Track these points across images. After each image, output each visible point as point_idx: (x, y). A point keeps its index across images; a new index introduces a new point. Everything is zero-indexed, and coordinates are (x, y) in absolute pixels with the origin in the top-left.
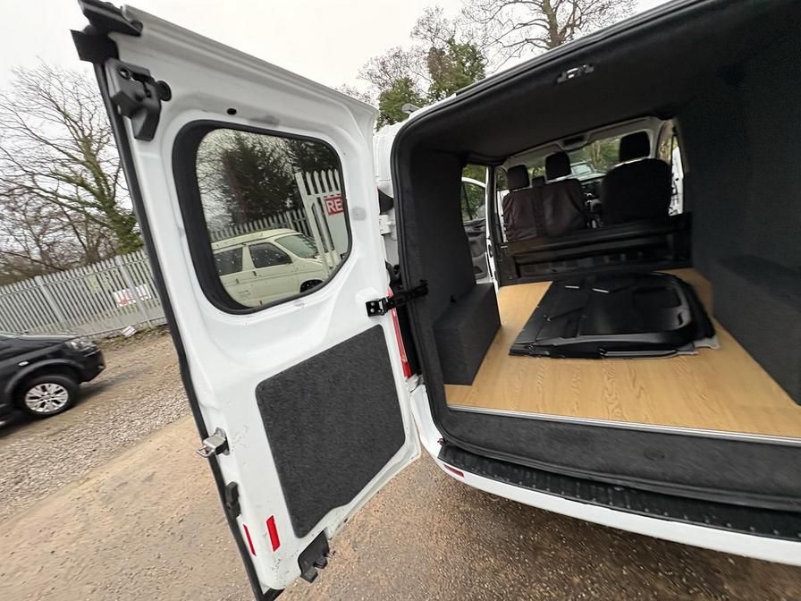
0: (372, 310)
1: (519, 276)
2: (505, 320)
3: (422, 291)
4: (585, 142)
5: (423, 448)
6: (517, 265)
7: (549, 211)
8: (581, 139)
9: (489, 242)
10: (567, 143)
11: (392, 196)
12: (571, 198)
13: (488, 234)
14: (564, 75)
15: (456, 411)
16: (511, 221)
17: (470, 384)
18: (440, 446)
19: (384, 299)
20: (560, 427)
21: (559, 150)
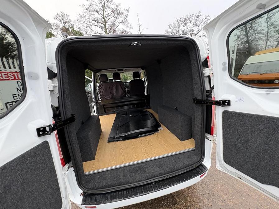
0: (41, 133)
1: (105, 112)
2: (103, 129)
3: (72, 119)
4: (123, 71)
5: (72, 202)
6: (104, 108)
7: (115, 91)
8: (122, 70)
9: (94, 100)
10: (118, 70)
11: (56, 72)
12: (121, 87)
13: (93, 97)
14: (133, 43)
15: (88, 175)
16: (102, 93)
17: (94, 159)
18: (82, 197)
19: (51, 125)
20: (133, 167)
21: (116, 72)
